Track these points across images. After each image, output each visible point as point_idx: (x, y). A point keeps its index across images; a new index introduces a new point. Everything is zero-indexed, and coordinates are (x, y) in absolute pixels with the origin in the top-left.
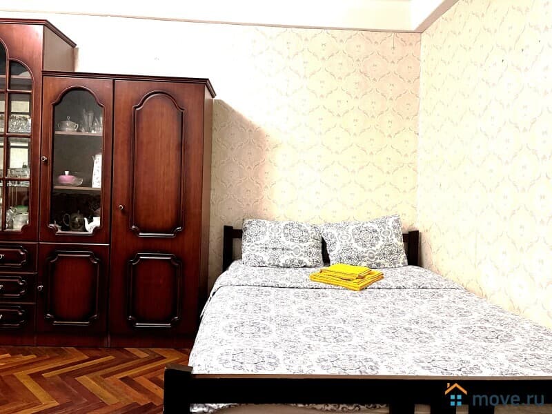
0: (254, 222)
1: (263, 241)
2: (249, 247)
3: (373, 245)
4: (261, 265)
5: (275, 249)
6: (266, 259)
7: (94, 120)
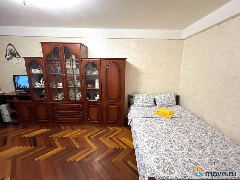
0: (137, 94)
1: (139, 100)
2: (135, 102)
3: (168, 101)
4: (140, 107)
5: (143, 102)
6: (141, 105)
7: (94, 69)
